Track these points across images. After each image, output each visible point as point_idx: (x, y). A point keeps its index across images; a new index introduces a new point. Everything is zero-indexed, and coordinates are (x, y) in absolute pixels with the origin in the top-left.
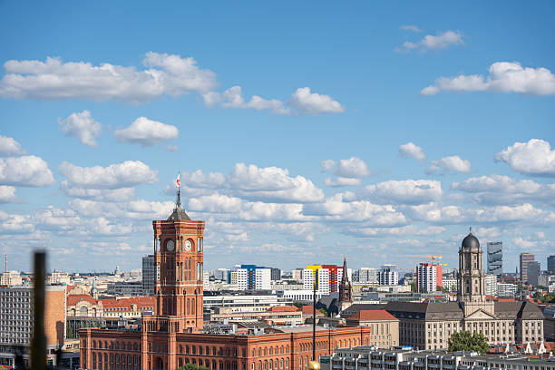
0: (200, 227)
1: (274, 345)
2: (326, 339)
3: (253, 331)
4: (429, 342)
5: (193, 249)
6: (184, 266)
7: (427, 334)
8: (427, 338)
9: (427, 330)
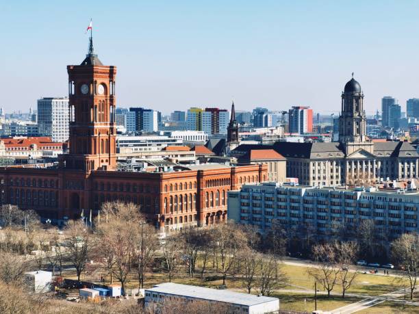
0: (111, 72)
1: (183, 181)
2: (228, 176)
3: (163, 168)
4: (314, 178)
5: (106, 93)
6: (98, 109)
7: (311, 172)
8: (311, 175)
9: (312, 168)
